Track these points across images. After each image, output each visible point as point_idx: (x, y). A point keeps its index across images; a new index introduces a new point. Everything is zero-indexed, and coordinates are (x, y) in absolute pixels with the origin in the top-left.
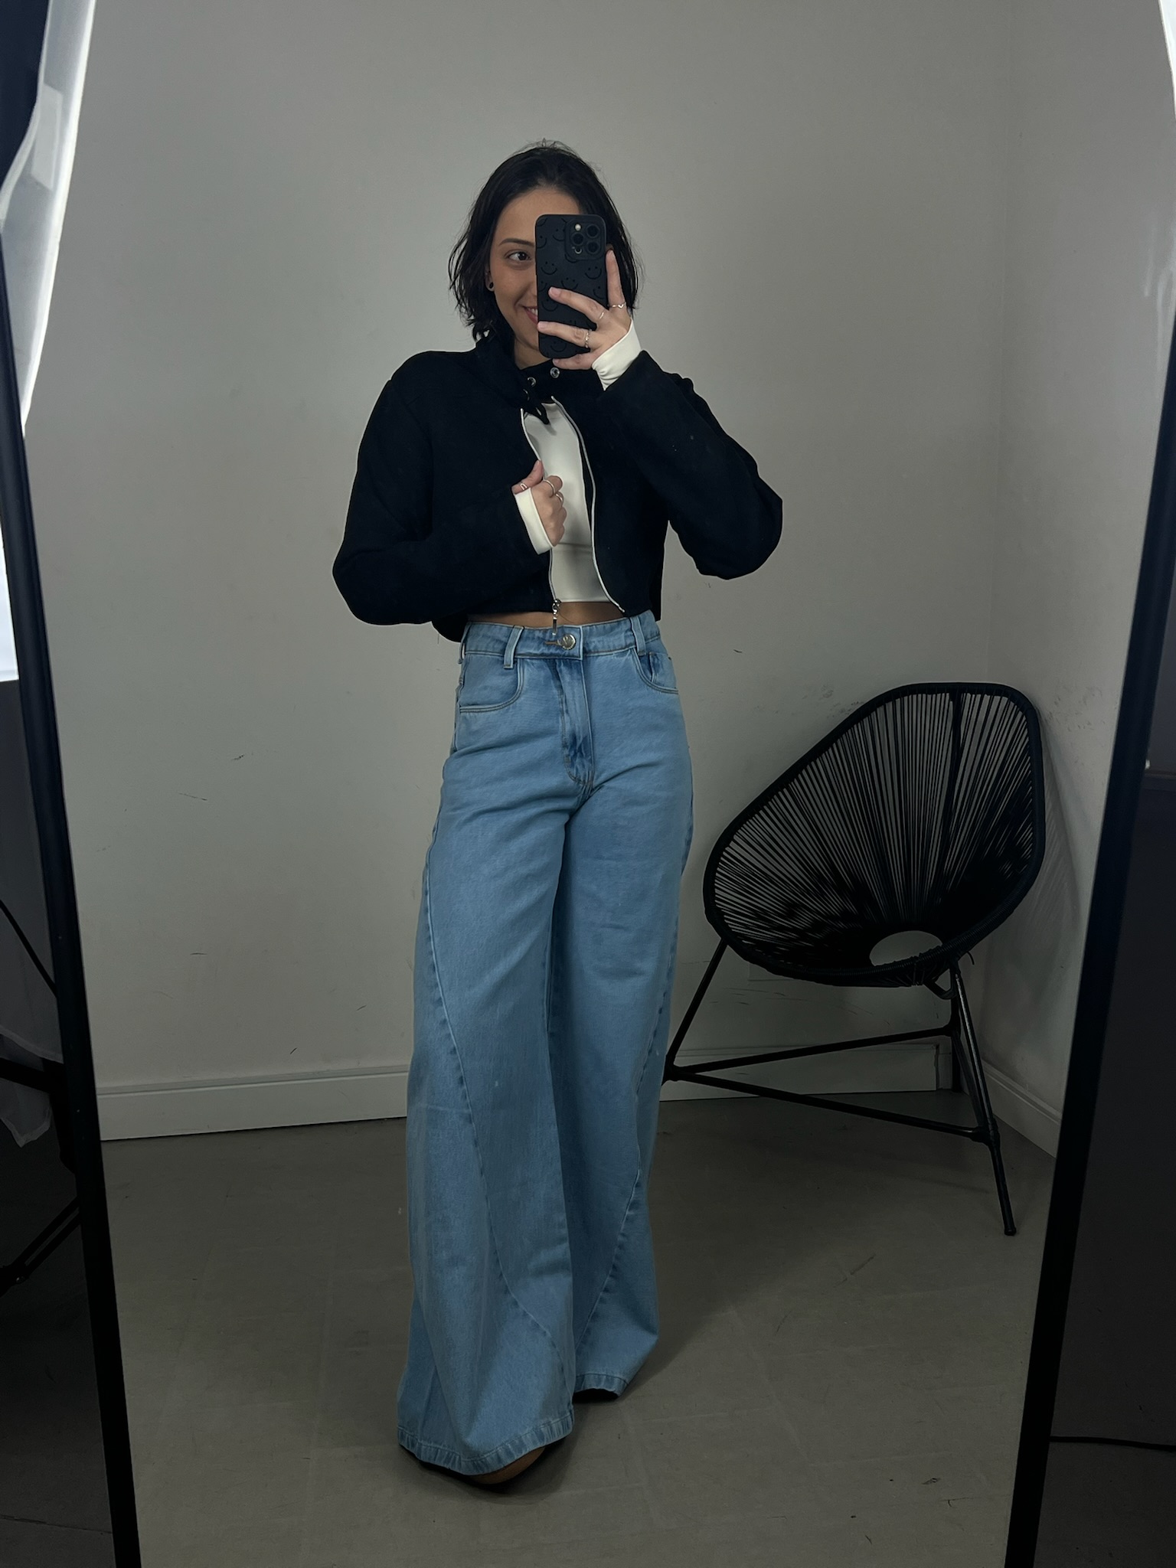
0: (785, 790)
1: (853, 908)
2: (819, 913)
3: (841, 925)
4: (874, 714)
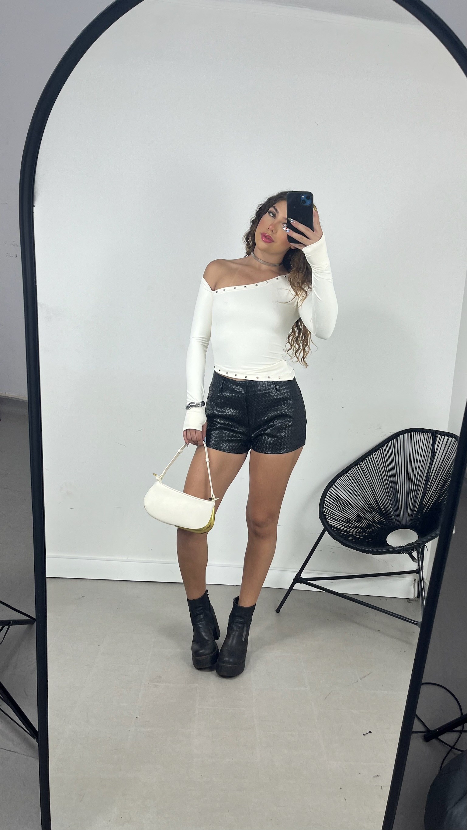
0: (358, 465)
1: (384, 521)
2: (370, 520)
3: (378, 526)
4: (398, 438)
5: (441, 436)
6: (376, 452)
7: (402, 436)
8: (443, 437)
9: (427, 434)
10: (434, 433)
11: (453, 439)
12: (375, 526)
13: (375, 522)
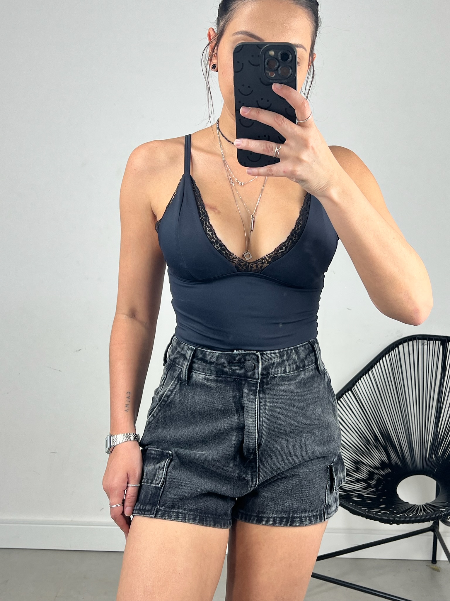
2: (370, 466)
3: (382, 472)
4: (397, 348)
6: (370, 372)
7: (401, 347)
9: (435, 342)
10: (445, 341)
12: (377, 474)
13: (376, 468)
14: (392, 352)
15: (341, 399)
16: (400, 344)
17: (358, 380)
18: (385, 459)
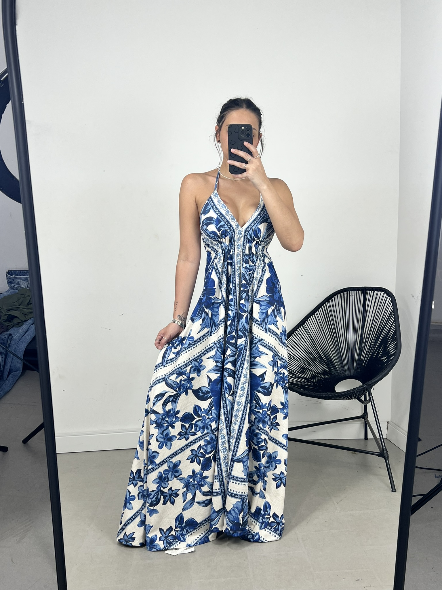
0: (301, 327)
2: (314, 372)
3: (323, 376)
4: (333, 298)
5: (371, 292)
6: (315, 314)
7: (336, 297)
8: (373, 292)
9: (358, 291)
10: (364, 290)
11: (382, 292)
12: (319, 377)
13: (319, 374)
14: (330, 301)
15: (296, 332)
16: (335, 295)
17: (307, 319)
18: (327, 370)
